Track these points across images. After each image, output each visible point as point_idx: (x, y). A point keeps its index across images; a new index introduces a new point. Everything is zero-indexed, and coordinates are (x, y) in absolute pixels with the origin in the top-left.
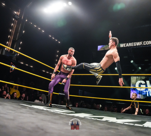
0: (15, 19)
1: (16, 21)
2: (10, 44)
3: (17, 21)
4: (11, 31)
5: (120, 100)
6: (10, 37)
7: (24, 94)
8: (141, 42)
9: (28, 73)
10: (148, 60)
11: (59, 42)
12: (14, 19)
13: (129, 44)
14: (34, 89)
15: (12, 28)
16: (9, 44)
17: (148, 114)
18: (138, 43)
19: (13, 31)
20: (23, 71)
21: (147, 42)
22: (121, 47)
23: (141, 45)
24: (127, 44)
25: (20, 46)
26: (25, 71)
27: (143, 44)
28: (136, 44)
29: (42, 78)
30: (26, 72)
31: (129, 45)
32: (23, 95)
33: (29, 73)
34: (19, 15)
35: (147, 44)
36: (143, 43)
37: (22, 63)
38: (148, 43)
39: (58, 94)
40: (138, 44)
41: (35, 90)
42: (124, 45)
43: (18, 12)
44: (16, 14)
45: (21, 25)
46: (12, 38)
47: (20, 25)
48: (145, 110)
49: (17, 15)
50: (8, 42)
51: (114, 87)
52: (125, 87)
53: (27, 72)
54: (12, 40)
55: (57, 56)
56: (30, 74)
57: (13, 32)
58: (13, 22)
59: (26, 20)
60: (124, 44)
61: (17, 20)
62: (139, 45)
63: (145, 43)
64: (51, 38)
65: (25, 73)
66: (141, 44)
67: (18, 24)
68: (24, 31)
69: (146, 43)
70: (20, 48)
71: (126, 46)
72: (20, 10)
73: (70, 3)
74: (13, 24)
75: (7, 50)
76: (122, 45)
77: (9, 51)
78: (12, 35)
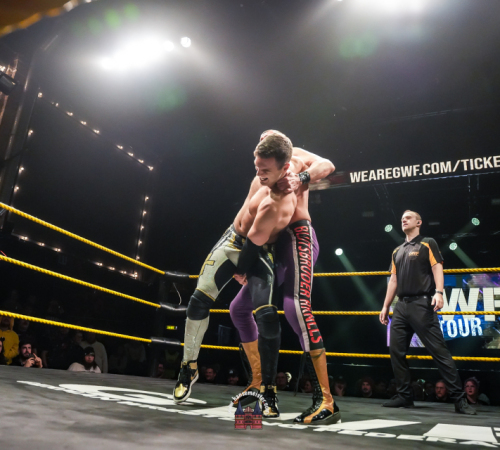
1: (3, 96)
3: (6, 97)
5: (354, 355)
7: (28, 346)
8: (415, 167)
9: (46, 271)
10: (438, 223)
11: (151, 168)
13: (378, 171)
14: (67, 328)
17: (443, 397)
18: (406, 168)
20: (27, 265)
21: (433, 165)
22: (353, 181)
23: (415, 174)
24: (372, 172)
25: (17, 179)
26: (35, 267)
27: (421, 171)
28: (399, 173)
29: (94, 289)
30: (39, 269)
31: (379, 174)
32: (24, 351)
33: (50, 272)
34: (13, 77)
35: (433, 172)
36: (421, 169)
37: (23, 238)
38: (435, 170)
39: (146, 343)
40: (407, 171)
41: (70, 329)
42: (363, 176)
43: (12, 66)
44: (3, 74)
47: (17, 109)
48: (434, 386)
49: (9, 77)
51: (333, 312)
52: (369, 313)
53: (42, 270)
55: (145, 212)
56: (51, 276)
59: (40, 95)
60: (363, 172)
61: (5, 93)
62: (409, 175)
63: (427, 169)
64: (124, 152)
65: (36, 271)
66: (415, 171)
67: (11, 108)
68: (31, 132)
69: (430, 169)
70: (17, 188)
71: (367, 178)
72: (16, 61)
73: (186, 42)
76: (356, 177)
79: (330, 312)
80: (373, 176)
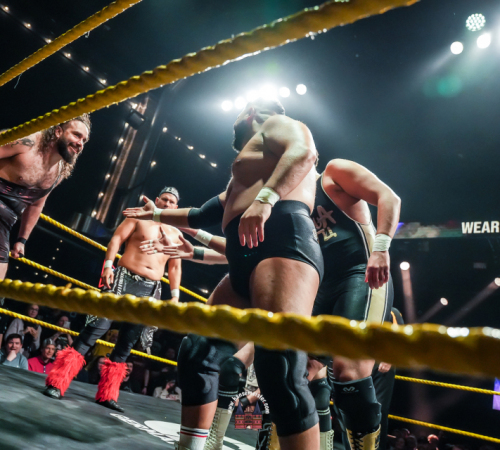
0: (130, 124)
1: (132, 131)
2: (108, 198)
3: (135, 132)
4: (116, 160)
6: (110, 178)
7: (130, 364)
12: (127, 125)
13: (493, 223)
15: (118, 150)
16: (105, 199)
19: (122, 160)
22: (464, 231)
24: (486, 223)
31: (493, 227)
34: (143, 113)
42: (476, 227)
43: (143, 103)
44: (135, 111)
45: (146, 143)
46: (116, 183)
47: (143, 143)
49: (139, 114)
50: (104, 193)
54: (115, 188)
57: (121, 163)
58: (124, 133)
59: (165, 129)
60: (476, 223)
61: (135, 127)
67: (139, 141)
68: (154, 163)
71: (480, 229)
72: (147, 99)
73: (302, 89)
74: (124, 139)
75: (98, 218)
76: (467, 228)
77: (102, 221)
78: (118, 172)
80: (487, 228)
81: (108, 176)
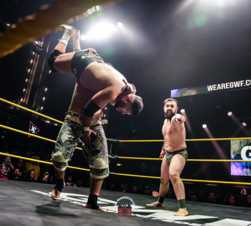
0: (36, 53)
1: (37, 56)
2: (28, 91)
3: (39, 56)
4: (30, 71)
6: (28, 81)
8: (241, 82)
12: (34, 53)
13: (222, 84)
15: (31, 66)
16: (26, 92)
18: (237, 82)
19: (33, 71)
22: (209, 90)
23: (241, 86)
24: (219, 85)
25: (44, 94)
27: (245, 84)
28: (233, 85)
31: (222, 86)
37: (49, 122)
40: (237, 84)
42: (214, 87)
43: (41, 41)
44: (37, 45)
46: (32, 83)
49: (40, 47)
50: (26, 89)
51: (201, 160)
54: (31, 86)
57: (33, 73)
58: (33, 57)
60: (214, 85)
61: (38, 54)
62: (239, 86)
63: (248, 83)
66: (242, 84)
68: (50, 71)
69: (250, 82)
70: (44, 98)
71: (216, 88)
72: (43, 39)
73: (120, 25)
74: (33, 60)
75: (24, 102)
76: (210, 88)
77: (27, 103)
78: (32, 78)
79: (200, 160)
80: (219, 87)
81: (27, 80)
